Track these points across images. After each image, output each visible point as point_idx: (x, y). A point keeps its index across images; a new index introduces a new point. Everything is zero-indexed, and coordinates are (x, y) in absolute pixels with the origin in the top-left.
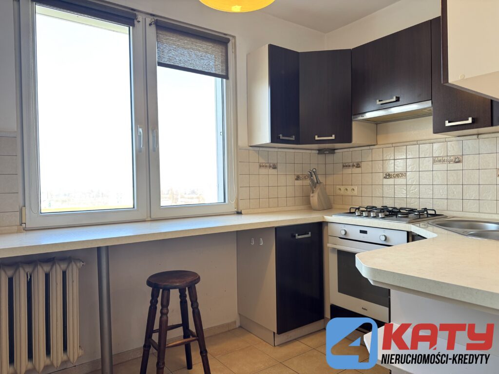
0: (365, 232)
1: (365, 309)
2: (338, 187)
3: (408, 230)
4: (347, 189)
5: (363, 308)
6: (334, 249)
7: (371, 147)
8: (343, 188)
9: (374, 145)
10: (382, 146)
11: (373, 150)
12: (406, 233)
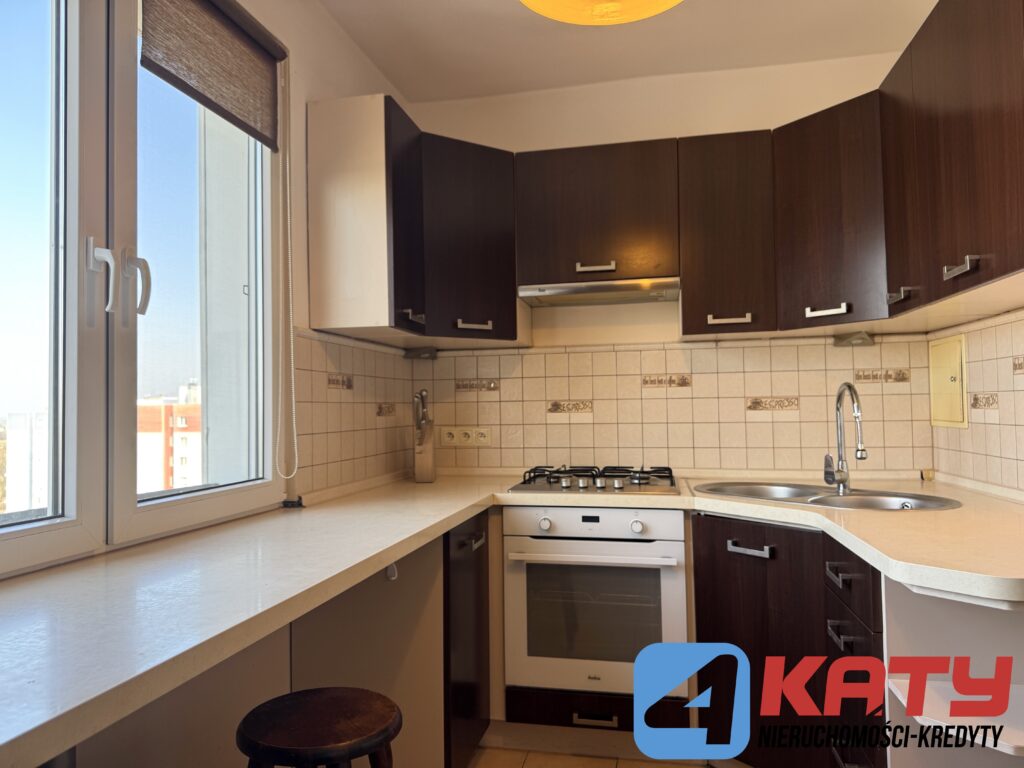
0: (596, 519)
1: (595, 678)
2: (446, 430)
3: (684, 507)
4: (466, 434)
5: (590, 678)
6: (520, 562)
7: (521, 351)
8: (455, 431)
9: (528, 347)
10: (544, 350)
11: (525, 357)
12: (682, 512)
